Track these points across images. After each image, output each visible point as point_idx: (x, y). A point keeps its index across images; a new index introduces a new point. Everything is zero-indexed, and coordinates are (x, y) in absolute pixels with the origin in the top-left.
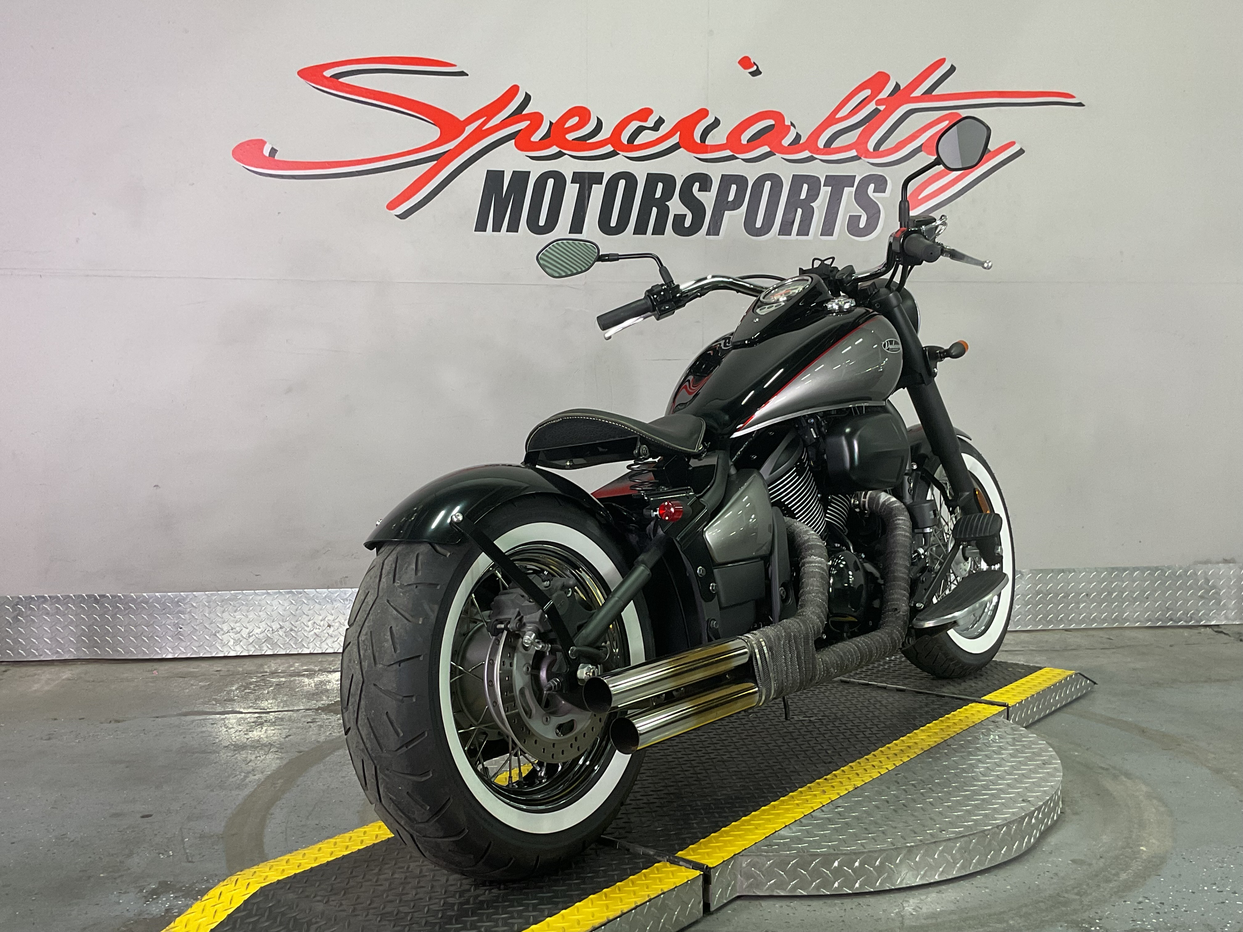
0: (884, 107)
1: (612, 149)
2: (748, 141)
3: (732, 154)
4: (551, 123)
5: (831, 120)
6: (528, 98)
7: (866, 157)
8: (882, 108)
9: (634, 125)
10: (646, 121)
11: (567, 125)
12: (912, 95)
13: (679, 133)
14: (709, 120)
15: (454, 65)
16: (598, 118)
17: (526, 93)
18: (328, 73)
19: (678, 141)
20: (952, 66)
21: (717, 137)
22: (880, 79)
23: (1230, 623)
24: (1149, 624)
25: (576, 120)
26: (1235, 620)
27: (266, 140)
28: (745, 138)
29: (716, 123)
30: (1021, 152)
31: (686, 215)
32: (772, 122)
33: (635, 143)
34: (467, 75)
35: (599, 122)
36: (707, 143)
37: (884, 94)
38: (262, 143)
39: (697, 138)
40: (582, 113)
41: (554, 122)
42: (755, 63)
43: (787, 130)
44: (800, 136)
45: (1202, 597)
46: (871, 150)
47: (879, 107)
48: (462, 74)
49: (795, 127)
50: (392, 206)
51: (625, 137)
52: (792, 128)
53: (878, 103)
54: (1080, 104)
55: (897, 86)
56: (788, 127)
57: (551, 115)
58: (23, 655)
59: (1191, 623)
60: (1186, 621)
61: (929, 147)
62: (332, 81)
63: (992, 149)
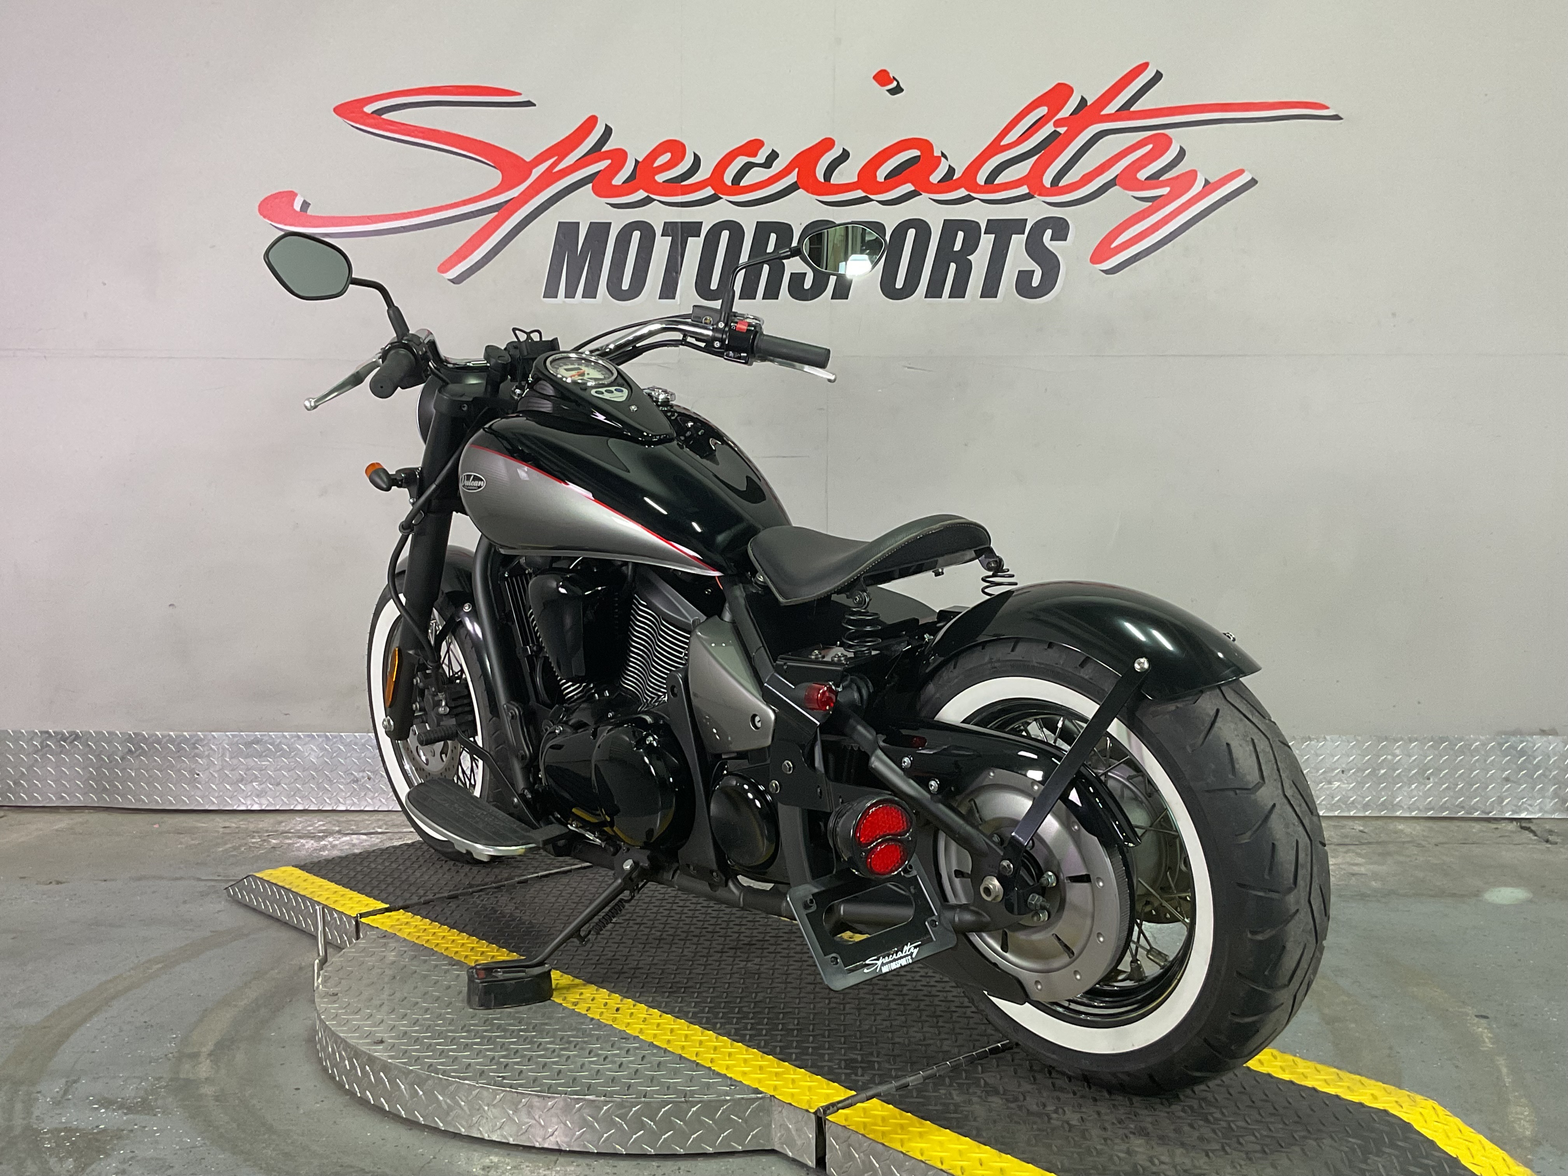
0: (1065, 129)
1: (713, 192)
2: (885, 179)
3: (864, 194)
4: (636, 160)
5: (995, 148)
6: (608, 131)
7: (1040, 195)
8: (1062, 130)
9: (741, 161)
10: (755, 155)
11: (657, 164)
12: (1103, 113)
13: (797, 170)
14: (835, 153)
15: (520, 94)
16: (695, 154)
17: (606, 125)
18: (369, 109)
19: (795, 179)
20: (1158, 72)
21: (846, 174)
22: (1061, 92)
23: (1549, 816)
24: (1430, 814)
25: (667, 156)
26: (1554, 812)
27: (296, 191)
28: (881, 175)
29: (845, 156)
30: (1253, 182)
31: (805, 274)
32: (916, 153)
33: (742, 184)
34: (535, 105)
35: (697, 159)
36: (832, 182)
37: (1066, 112)
38: (292, 195)
39: (820, 176)
40: (676, 148)
41: (640, 160)
42: (894, 78)
43: (937, 162)
44: (954, 170)
45: (1507, 780)
46: (1048, 185)
47: (1058, 130)
48: (528, 104)
49: (947, 159)
50: (444, 267)
51: (728, 178)
52: (943, 159)
53: (1056, 124)
54: (1337, 117)
55: (1083, 100)
56: (939, 158)
57: (637, 152)
59: (1491, 815)
60: (1483, 812)
61: (1126, 180)
62: (374, 118)
63: (1211, 181)
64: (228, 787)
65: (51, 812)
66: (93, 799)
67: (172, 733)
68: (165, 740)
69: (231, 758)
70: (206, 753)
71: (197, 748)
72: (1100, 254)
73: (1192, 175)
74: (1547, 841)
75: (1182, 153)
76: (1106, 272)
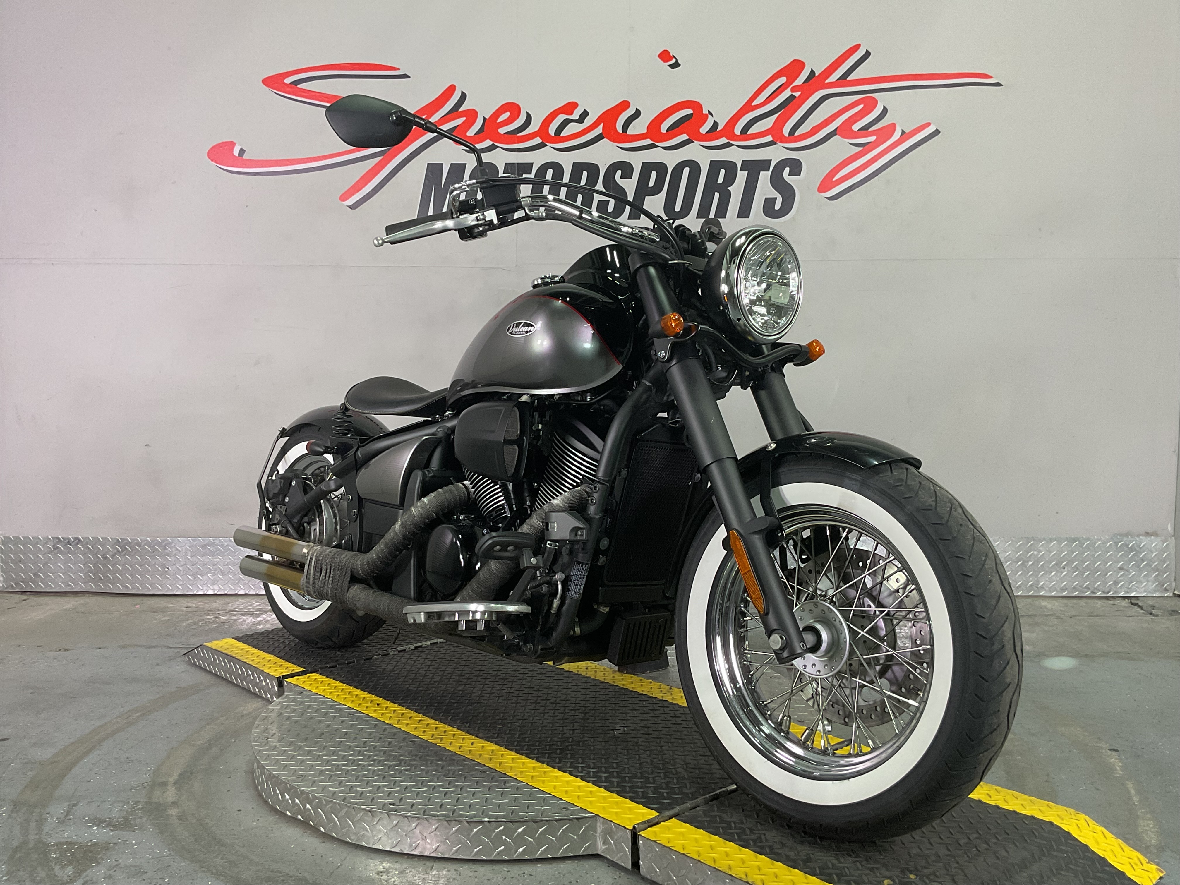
0: (799, 93)
1: (541, 141)
2: (667, 130)
3: (651, 142)
4: (484, 118)
5: (748, 107)
6: (464, 96)
7: (781, 142)
8: (797, 94)
9: (561, 118)
10: (571, 114)
11: (499, 120)
12: (827, 81)
13: (602, 124)
14: (630, 112)
15: (399, 69)
16: (527, 113)
17: (462, 92)
18: (288, 81)
19: (601, 131)
20: (867, 51)
21: (638, 127)
22: (797, 66)
23: (1152, 595)
24: (1065, 594)
25: (507, 115)
26: (1155, 592)
27: (235, 141)
28: (664, 128)
29: (637, 114)
30: (937, 132)
31: (609, 201)
32: (690, 111)
33: (561, 135)
35: (529, 116)
36: (629, 132)
37: (800, 81)
38: (232, 144)
39: (619, 129)
40: (513, 109)
41: (487, 117)
43: (705, 118)
44: (718, 124)
45: (1121, 568)
46: (787, 135)
47: (794, 94)
48: (405, 76)
49: (712, 116)
50: (344, 197)
51: (552, 130)
52: (709, 116)
53: (793, 90)
54: (998, 84)
55: (812, 71)
56: (706, 115)
57: (485, 112)
58: (42, 587)
59: (1109, 594)
60: (1103, 592)
61: (844, 131)
62: (291, 88)
63: (907, 131)
64: (190, 577)
65: (61, 596)
66: (92, 587)
67: (148, 539)
68: (143, 543)
69: (191, 557)
70: (174, 553)
71: (167, 549)
72: (825, 185)
73: (892, 127)
74: (1151, 614)
75: (885, 111)
76: (830, 199)
